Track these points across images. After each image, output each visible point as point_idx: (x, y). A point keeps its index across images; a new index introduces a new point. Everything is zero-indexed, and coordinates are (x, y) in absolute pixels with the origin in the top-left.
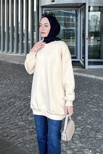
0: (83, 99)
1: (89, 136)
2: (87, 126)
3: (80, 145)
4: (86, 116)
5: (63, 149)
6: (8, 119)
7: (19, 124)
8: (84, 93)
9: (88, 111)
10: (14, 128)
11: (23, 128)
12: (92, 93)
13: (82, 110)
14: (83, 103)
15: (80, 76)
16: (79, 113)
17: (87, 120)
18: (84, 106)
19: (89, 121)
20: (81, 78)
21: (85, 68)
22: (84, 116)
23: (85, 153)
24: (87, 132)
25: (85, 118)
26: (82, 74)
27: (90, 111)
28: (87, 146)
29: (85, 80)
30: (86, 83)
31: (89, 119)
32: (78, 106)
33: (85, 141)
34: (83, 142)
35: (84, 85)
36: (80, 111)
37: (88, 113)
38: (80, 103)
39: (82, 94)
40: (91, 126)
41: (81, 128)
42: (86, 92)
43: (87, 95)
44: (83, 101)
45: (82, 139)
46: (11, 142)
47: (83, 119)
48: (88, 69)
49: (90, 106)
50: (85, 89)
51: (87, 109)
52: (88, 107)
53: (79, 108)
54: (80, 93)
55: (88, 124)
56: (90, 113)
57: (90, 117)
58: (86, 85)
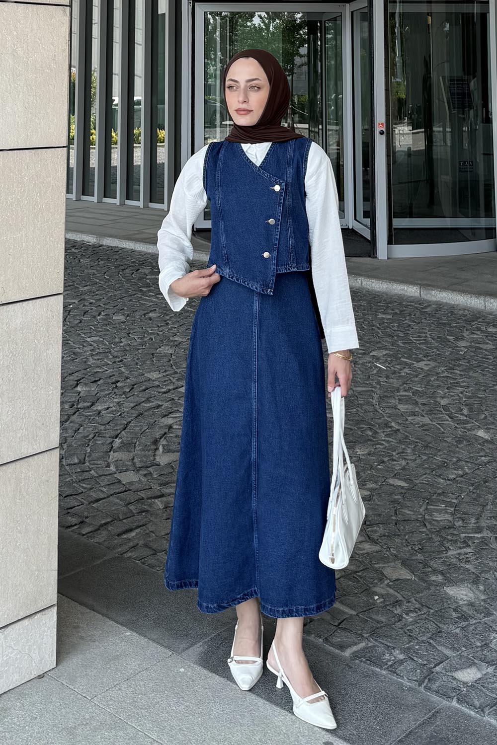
0: (372, 380)
1: (400, 517)
2: (391, 481)
3: (367, 547)
4: (387, 445)
6: (76, 461)
7: (122, 479)
8: (378, 359)
9: (393, 424)
10: (106, 496)
11: (142, 494)
12: (409, 358)
13: (370, 424)
14: (374, 396)
15: (357, 289)
16: (360, 433)
17: (391, 458)
18: (377, 407)
19: (397, 461)
20: (361, 297)
21: (376, 257)
22: (380, 446)
23: (386, 577)
24: (392, 502)
25: (383, 452)
26: (364, 283)
27: (400, 424)
28: (395, 552)
29: (379, 304)
30: (384, 316)
31: (397, 454)
32: (352, 409)
33: (387, 534)
34: (377, 540)
35: (373, 326)
36: (363, 428)
37: (392, 434)
38: (361, 396)
39: (367, 362)
40: (405, 480)
41: (368, 490)
42: (382, 355)
43: (389, 364)
44: (373, 389)
45: (375, 528)
46: (96, 544)
47: (374, 458)
48: (386, 259)
49: (400, 407)
50: (379, 342)
51: (389, 420)
52: (393, 409)
53: (357, 414)
54: (360, 356)
55: (395, 475)
56: (401, 433)
57: (404, 449)
58: (383, 325)
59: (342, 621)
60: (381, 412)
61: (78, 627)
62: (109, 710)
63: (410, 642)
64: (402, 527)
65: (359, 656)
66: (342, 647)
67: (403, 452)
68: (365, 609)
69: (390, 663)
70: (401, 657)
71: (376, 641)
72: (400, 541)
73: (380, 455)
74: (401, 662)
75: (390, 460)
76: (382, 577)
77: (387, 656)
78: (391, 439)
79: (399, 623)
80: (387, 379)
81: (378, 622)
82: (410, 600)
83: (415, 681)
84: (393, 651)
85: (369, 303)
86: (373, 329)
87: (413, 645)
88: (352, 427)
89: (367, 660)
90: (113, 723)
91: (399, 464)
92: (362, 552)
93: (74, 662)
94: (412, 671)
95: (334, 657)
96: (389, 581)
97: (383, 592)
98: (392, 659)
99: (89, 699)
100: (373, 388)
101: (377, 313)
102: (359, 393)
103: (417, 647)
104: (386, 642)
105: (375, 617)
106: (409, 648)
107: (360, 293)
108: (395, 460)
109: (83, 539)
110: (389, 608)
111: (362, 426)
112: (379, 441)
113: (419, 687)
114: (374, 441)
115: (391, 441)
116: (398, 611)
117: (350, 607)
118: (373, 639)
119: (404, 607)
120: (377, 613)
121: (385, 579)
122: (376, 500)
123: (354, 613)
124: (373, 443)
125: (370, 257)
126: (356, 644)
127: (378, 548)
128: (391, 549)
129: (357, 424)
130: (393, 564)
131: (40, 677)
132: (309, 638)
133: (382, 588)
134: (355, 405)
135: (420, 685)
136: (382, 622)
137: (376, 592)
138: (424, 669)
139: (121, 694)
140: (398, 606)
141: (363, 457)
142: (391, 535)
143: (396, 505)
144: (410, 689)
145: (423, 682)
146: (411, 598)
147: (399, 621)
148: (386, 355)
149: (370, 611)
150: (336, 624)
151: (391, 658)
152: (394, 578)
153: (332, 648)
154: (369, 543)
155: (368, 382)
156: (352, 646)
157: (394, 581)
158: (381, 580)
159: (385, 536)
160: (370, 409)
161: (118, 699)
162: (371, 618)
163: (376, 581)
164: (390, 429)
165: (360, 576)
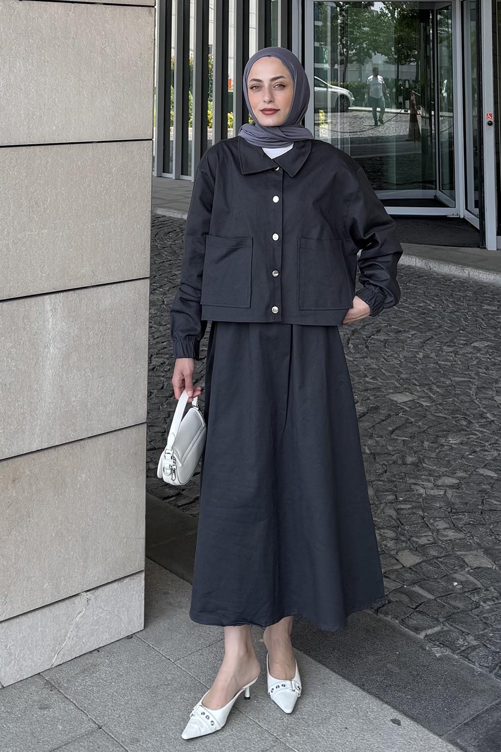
0: (472, 371)
1: (486, 507)
2: (481, 471)
3: (451, 534)
4: (480, 435)
5: (386, 546)
8: (479, 350)
9: (488, 415)
13: (465, 414)
14: (472, 386)
15: (463, 279)
16: (454, 422)
17: (484, 448)
18: (474, 397)
19: (489, 452)
20: (467, 287)
21: (485, 248)
22: (473, 436)
23: (467, 564)
24: (480, 491)
25: (476, 442)
26: (471, 274)
27: (496, 415)
28: (478, 541)
29: (485, 295)
30: (489, 308)
31: (490, 445)
32: (449, 398)
33: (471, 522)
34: (461, 528)
35: (478, 317)
36: (458, 417)
37: (487, 425)
38: (459, 387)
39: (467, 353)
40: (495, 471)
41: (457, 478)
42: (483, 346)
43: (490, 355)
44: (472, 380)
45: (460, 516)
46: (190, 516)
47: (466, 447)
48: (496, 250)
49: (496, 398)
50: (482, 334)
51: (484, 410)
52: (490, 401)
53: (453, 403)
54: (461, 346)
55: (485, 465)
56: (495, 424)
57: (497, 440)
58: (487, 317)
59: (420, 605)
60: (478, 403)
61: (166, 593)
62: (190, 673)
63: (485, 629)
64: (487, 517)
65: (433, 639)
66: (417, 630)
67: (495, 443)
68: (444, 594)
69: (463, 648)
70: (475, 643)
71: (452, 625)
72: (484, 530)
73: (473, 445)
74: (474, 648)
75: (482, 450)
76: (463, 565)
77: (461, 642)
78: (484, 430)
79: (476, 610)
80: (486, 370)
81: (454, 608)
82: (489, 589)
83: (486, 667)
84: (466, 636)
85: (475, 293)
86: (476, 320)
87: (487, 632)
88: (447, 417)
89: (441, 644)
90: (192, 685)
91: (490, 454)
92: (445, 539)
93: (161, 625)
94: (484, 658)
95: (408, 637)
96: (470, 569)
97: (463, 579)
98: (466, 644)
99: (173, 661)
100: (471, 378)
101: (483, 305)
102: (457, 383)
103: (491, 635)
104: (461, 627)
105: (453, 603)
106: (483, 635)
107: (467, 283)
108: (488, 451)
109: (178, 510)
110: (467, 595)
111: (457, 416)
112: (473, 432)
113: (490, 673)
114: (468, 431)
115: (485, 432)
116: (476, 598)
117: (429, 592)
118: (448, 623)
119: (482, 595)
120: (455, 599)
121: (466, 566)
122: (464, 488)
123: (431, 597)
124: (467, 433)
125: (479, 247)
126: (431, 627)
127: (461, 535)
128: (475, 538)
129: (452, 414)
130: (475, 552)
131: (129, 637)
132: (386, 619)
133: (462, 575)
134: (452, 395)
135: (491, 672)
136: (459, 608)
137: (456, 579)
138: (496, 656)
139: (202, 659)
140: (476, 594)
141: (456, 446)
142: (475, 523)
143: (484, 495)
144: (481, 674)
145: (495, 669)
146: (489, 587)
147: (476, 608)
148: (487, 346)
149: (448, 596)
150: (414, 607)
151: (464, 643)
152: (475, 566)
153: (407, 629)
154: (453, 531)
155: (467, 373)
156: (427, 629)
157: (475, 568)
158: (462, 567)
159: (469, 524)
160: (467, 399)
161: (199, 663)
162: (449, 604)
163: (456, 568)
164: (485, 420)
165: (441, 561)
